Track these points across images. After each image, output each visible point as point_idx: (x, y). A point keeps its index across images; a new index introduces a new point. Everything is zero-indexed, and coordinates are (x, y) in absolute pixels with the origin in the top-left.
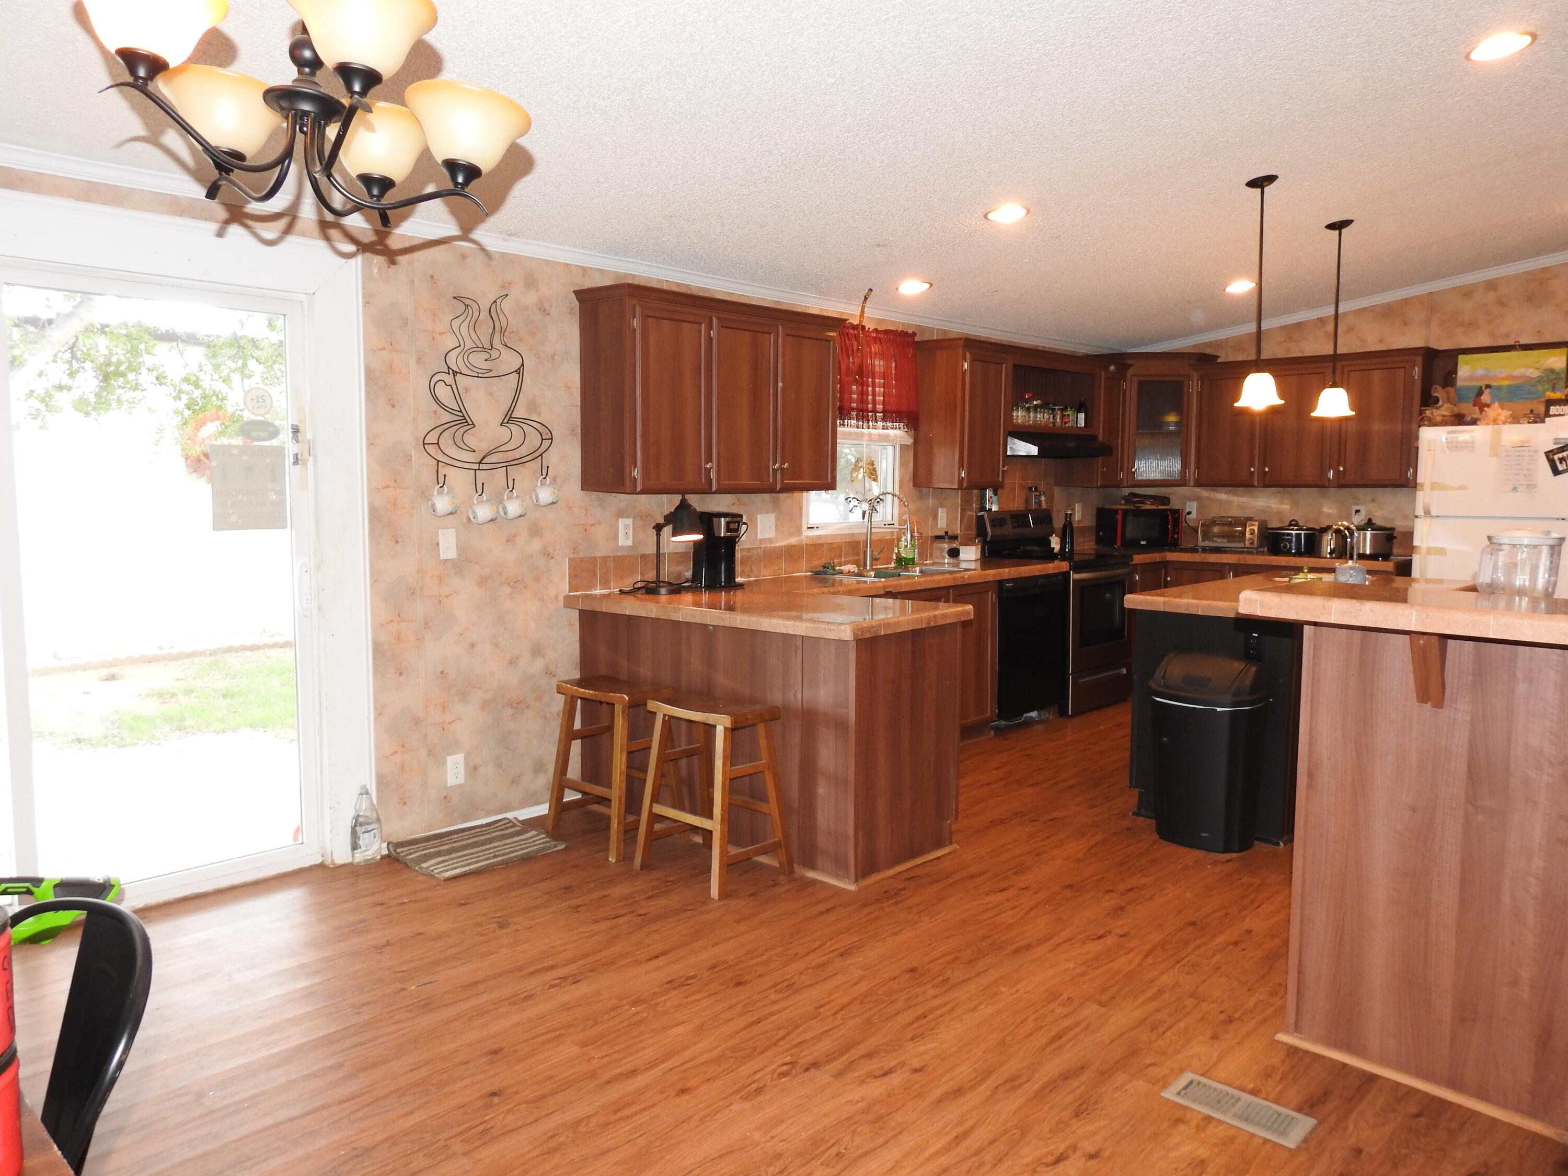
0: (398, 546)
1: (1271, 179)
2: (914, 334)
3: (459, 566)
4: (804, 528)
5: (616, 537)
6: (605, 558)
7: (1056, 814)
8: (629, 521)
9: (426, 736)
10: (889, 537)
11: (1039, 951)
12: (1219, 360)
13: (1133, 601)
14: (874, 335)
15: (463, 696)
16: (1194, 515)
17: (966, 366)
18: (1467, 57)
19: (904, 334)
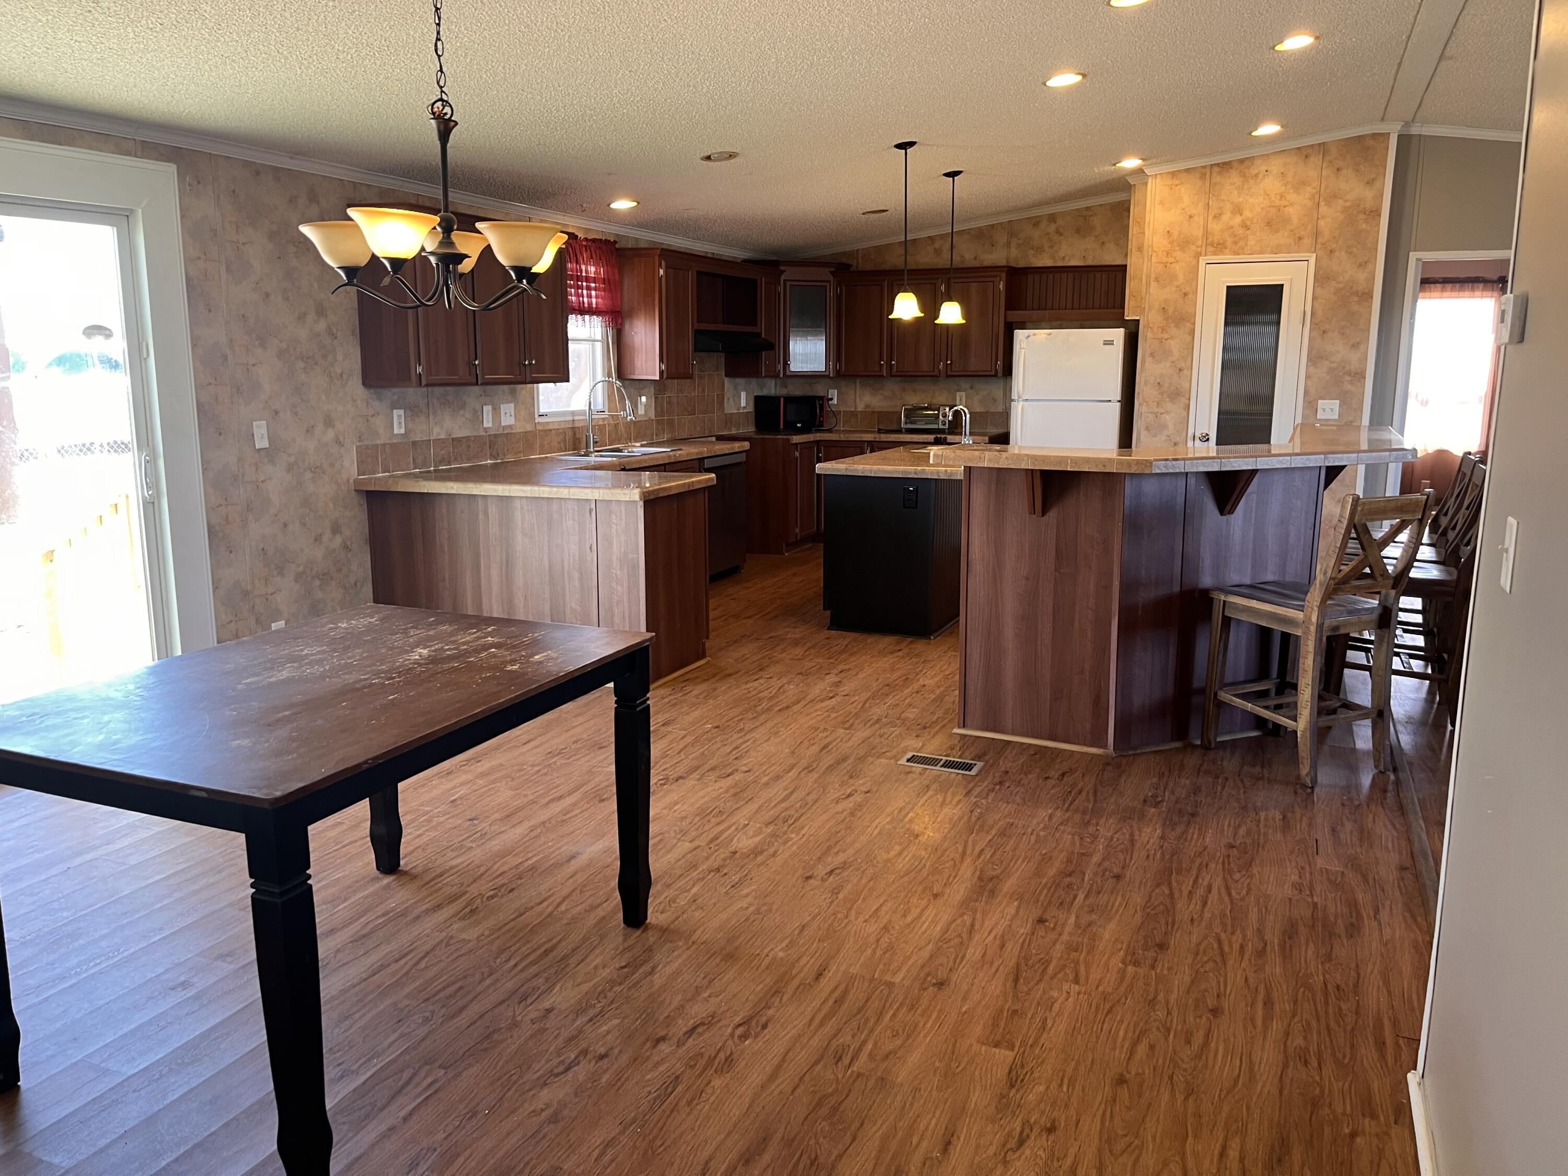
0: (221, 437)
1: (912, 144)
2: (615, 242)
3: (269, 454)
4: (536, 416)
5: (392, 427)
6: (384, 445)
7: (773, 634)
8: (402, 412)
9: (253, 607)
10: (601, 423)
11: (796, 708)
12: (852, 269)
13: (822, 468)
14: (584, 243)
15: (281, 571)
16: (835, 401)
17: (662, 272)
18: (1045, 84)
19: (607, 242)
